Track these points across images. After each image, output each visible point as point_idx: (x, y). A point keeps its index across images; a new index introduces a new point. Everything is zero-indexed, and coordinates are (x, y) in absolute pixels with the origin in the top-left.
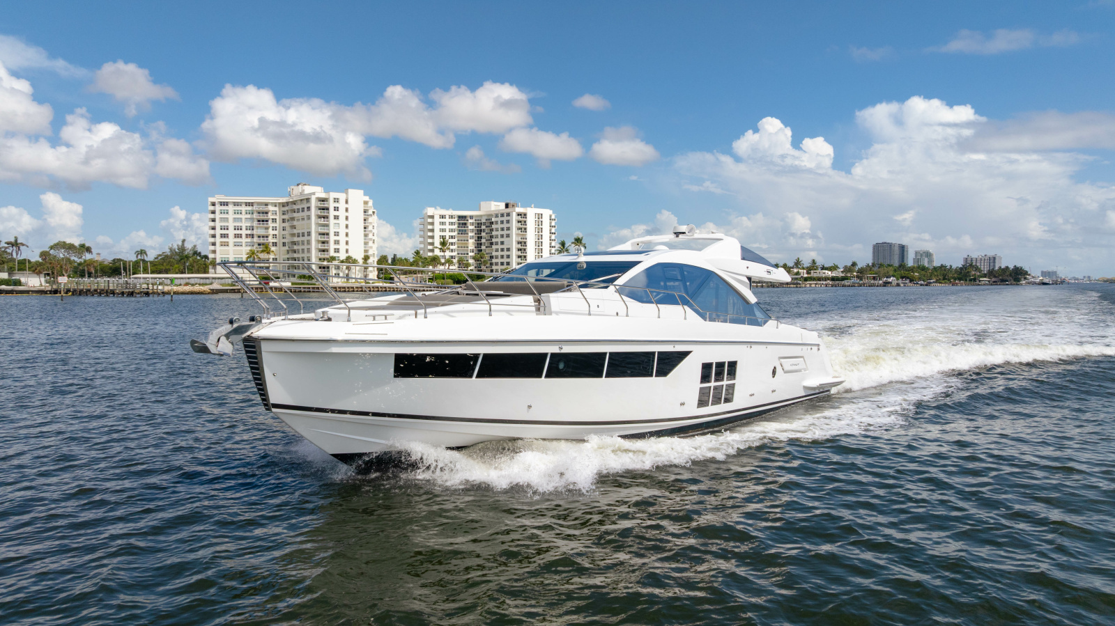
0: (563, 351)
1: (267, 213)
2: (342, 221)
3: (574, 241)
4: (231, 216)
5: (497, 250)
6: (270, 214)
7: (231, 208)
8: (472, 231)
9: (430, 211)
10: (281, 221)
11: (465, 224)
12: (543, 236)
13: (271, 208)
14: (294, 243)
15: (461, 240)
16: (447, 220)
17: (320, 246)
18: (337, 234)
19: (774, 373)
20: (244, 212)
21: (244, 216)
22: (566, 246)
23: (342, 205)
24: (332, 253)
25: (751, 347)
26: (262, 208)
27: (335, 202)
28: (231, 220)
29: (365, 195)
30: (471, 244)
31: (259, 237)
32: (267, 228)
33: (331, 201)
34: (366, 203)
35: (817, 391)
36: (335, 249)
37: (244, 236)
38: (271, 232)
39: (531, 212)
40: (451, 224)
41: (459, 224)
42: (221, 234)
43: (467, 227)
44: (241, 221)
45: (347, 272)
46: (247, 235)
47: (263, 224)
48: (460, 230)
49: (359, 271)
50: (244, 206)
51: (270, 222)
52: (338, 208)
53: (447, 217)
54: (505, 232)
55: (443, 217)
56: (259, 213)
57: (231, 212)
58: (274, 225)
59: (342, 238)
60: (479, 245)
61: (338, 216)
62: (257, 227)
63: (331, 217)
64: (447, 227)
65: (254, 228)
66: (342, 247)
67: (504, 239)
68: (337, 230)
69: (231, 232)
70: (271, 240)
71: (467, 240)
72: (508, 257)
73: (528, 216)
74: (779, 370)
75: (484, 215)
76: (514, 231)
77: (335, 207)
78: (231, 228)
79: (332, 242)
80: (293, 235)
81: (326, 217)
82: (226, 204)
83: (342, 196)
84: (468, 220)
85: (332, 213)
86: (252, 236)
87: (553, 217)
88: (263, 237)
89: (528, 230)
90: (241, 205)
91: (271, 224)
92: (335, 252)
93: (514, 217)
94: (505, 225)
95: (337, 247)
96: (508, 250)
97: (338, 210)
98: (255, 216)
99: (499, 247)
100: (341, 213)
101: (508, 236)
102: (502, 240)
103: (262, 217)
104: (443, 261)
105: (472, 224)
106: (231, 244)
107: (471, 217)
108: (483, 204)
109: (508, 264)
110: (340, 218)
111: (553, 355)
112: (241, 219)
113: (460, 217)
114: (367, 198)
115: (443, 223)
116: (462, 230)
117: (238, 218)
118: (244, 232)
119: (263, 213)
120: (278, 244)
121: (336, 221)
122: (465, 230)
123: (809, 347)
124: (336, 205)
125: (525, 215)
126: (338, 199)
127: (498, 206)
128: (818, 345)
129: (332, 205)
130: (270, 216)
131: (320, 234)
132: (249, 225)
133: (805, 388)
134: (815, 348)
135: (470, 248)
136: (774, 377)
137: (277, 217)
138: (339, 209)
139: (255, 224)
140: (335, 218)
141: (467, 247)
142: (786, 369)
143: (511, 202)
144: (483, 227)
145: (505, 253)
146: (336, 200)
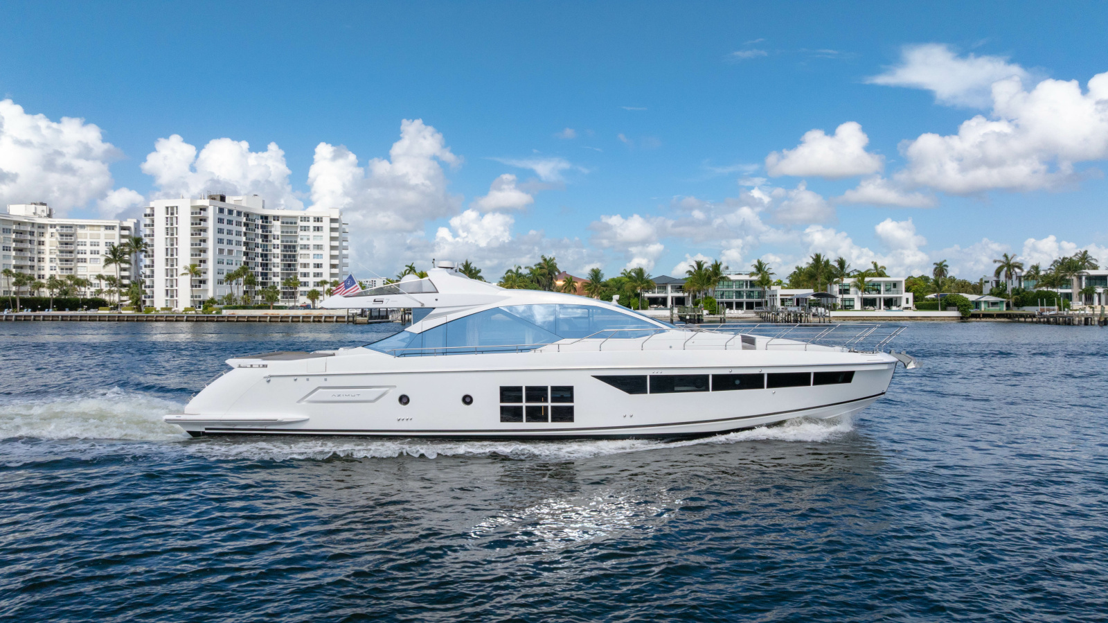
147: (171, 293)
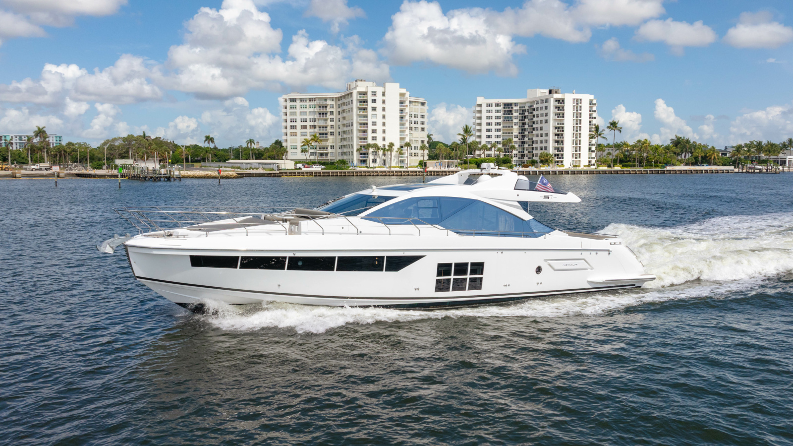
0: (296, 256)
1: (326, 107)
2: (379, 112)
3: (609, 125)
4: (298, 110)
5: (537, 136)
6: (328, 107)
7: (298, 103)
8: (516, 117)
9: (480, 100)
10: (338, 113)
11: (511, 111)
12: (582, 122)
13: (329, 102)
14: (344, 132)
15: (506, 127)
16: (494, 108)
17: (361, 135)
18: (374, 123)
19: (539, 270)
20: (308, 107)
21: (308, 110)
22: (600, 130)
23: (379, 98)
24: (370, 141)
25: (502, 253)
26: (323, 103)
27: (372, 95)
28: (298, 114)
29: (401, 87)
30: (516, 130)
31: (320, 127)
32: (326, 120)
33: (369, 94)
34: (402, 95)
36: (373, 137)
37: (308, 127)
38: (329, 123)
39: (569, 99)
40: (497, 111)
41: (505, 111)
42: (291, 126)
43: (512, 114)
44: (306, 114)
45: (383, 157)
46: (310, 126)
47: (323, 116)
48: (505, 117)
49: (395, 157)
50: (308, 101)
51: (329, 114)
52: (375, 100)
53: (494, 105)
54: (544, 118)
55: (489, 105)
56: (320, 107)
57: (298, 107)
58: (332, 117)
59: (379, 128)
60: (523, 130)
61: (376, 108)
62: (319, 119)
63: (370, 109)
64: (494, 114)
65: (317, 120)
66: (380, 135)
67: (543, 125)
68: (374, 121)
69: (299, 124)
70: (329, 130)
71: (512, 127)
72: (546, 141)
73: (566, 102)
74: (546, 269)
75: (528, 102)
76: (552, 116)
77: (372, 100)
78: (299, 121)
79: (370, 131)
80: (344, 125)
81: (365, 109)
82: (294, 100)
83: (379, 90)
84: (512, 108)
85: (370, 105)
86: (314, 127)
87: (594, 102)
88: (323, 127)
89: (565, 116)
90: (306, 101)
91: (329, 116)
92: (373, 140)
93: (552, 103)
94: (544, 112)
95: (374, 135)
96: (547, 135)
97: (375, 102)
98: (317, 109)
99: (539, 132)
100: (379, 105)
101: (546, 121)
102: (541, 125)
103: (323, 110)
104: (489, 146)
105: (517, 111)
106: (299, 134)
107: (516, 104)
108: (529, 91)
109: (546, 148)
110: (377, 109)
111: (291, 258)
112: (306, 112)
113: (506, 105)
114: (403, 91)
115: (489, 111)
116: (508, 117)
117: (304, 112)
118: (308, 124)
119: (323, 107)
120: (334, 134)
121: (374, 112)
122: (511, 117)
124: (374, 97)
125: (563, 100)
126: (375, 92)
127: (542, 93)
129: (370, 98)
130: (329, 109)
131: (361, 124)
132: (312, 117)
133: (589, 282)
134: (604, 253)
135: (514, 134)
136: (537, 274)
137: (334, 110)
138: (377, 101)
139: (317, 116)
140: (372, 110)
141: (512, 133)
142: (557, 268)
143: (554, 88)
144: (526, 114)
145: (544, 138)
146: (374, 93)
147: (577, 155)
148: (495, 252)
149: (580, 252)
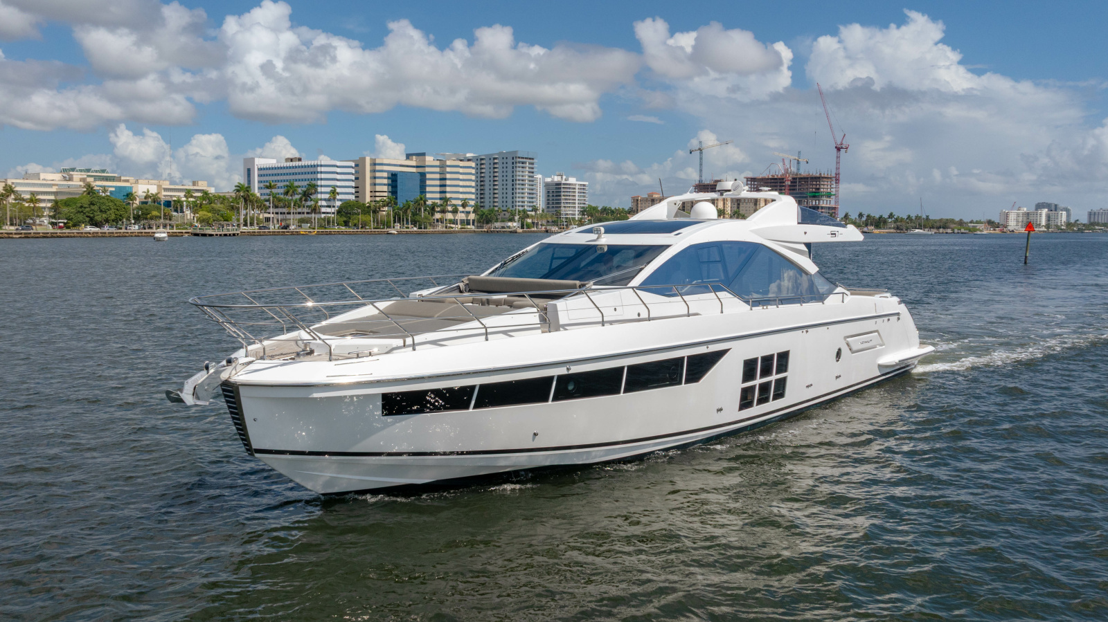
0: (571, 372)
19: (839, 354)
25: (807, 332)
35: (898, 367)
74: (845, 351)
111: (560, 378)
123: (886, 319)
128: (898, 314)
133: (880, 366)
134: (894, 319)
136: (838, 361)
142: (854, 348)
148: (799, 332)
149: (875, 320)
